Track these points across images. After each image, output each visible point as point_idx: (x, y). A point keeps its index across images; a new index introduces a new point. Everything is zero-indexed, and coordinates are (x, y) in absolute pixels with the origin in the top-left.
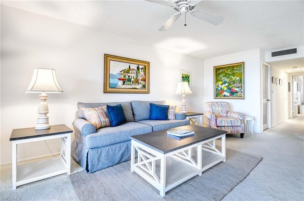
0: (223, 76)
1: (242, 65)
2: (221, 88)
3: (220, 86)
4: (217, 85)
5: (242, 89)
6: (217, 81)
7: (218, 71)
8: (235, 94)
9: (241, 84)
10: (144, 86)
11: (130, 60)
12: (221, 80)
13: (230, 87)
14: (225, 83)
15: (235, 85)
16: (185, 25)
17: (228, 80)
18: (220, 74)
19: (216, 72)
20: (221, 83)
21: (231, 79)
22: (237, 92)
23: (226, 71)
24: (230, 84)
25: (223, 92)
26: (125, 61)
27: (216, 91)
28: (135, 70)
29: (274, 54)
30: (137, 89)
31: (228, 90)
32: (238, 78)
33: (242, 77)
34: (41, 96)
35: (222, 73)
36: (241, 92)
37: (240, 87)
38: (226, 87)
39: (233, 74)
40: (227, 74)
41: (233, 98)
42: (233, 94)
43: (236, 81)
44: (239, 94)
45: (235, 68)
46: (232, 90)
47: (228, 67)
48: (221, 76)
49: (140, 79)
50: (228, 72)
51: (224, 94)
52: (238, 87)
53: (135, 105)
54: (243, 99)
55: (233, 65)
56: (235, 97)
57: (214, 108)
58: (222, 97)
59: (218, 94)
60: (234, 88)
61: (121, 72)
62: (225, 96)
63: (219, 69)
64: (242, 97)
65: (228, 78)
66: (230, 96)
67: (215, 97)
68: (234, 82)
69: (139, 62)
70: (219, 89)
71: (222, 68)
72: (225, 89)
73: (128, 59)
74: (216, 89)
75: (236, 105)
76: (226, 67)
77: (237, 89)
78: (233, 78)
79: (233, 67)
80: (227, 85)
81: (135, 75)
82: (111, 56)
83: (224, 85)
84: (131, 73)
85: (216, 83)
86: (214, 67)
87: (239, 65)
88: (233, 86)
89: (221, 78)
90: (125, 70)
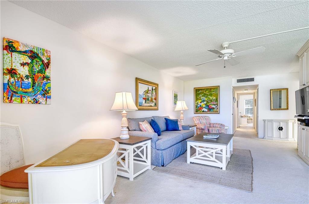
0: (202, 96)
1: (218, 88)
2: (200, 106)
3: (199, 103)
4: (197, 103)
5: (217, 106)
6: (197, 99)
7: (198, 92)
8: (212, 110)
9: (217, 102)
10: (156, 104)
11: (149, 83)
12: (201, 99)
13: (208, 104)
14: (204, 101)
15: (212, 103)
16: (225, 67)
17: (206, 99)
18: (199, 94)
19: (196, 93)
20: (200, 101)
21: (209, 98)
22: (213, 108)
23: (205, 92)
24: (208, 102)
25: (202, 108)
26: (146, 83)
27: (196, 108)
28: (151, 91)
29: (239, 81)
30: (152, 106)
31: (206, 107)
32: (215, 98)
33: (218, 97)
34: (123, 113)
35: (201, 93)
36: (217, 108)
37: (216, 104)
38: (204, 105)
39: (211, 95)
40: (205, 94)
41: (210, 113)
42: (210, 110)
43: (213, 100)
44: (215, 110)
45: (212, 90)
46: (209, 107)
47: (206, 89)
48: (201, 95)
49: (154, 98)
50: (206, 93)
51: (203, 110)
52: (214, 105)
53: (157, 120)
54: (219, 113)
55: (210, 88)
56: (212, 112)
57: (201, 121)
58: (201, 113)
59: (198, 110)
60: (211, 105)
61: (144, 92)
62: (203, 111)
63: (199, 90)
64: (217, 112)
65: (207, 97)
66: (208, 111)
67: (195, 113)
68: (211, 101)
69: (154, 84)
70: (199, 106)
71: (201, 90)
72: (204, 106)
73: (148, 82)
74: (196, 106)
75: (213, 118)
76: (204, 89)
77: (214, 106)
78: (211, 98)
79: (211, 89)
80: (205, 103)
81: (151, 95)
82: (140, 80)
83: (202, 103)
84: (149, 94)
85: (196, 101)
86: (194, 88)
87: (216, 88)
88: (210, 104)
89: (200, 97)
90: (146, 91)
